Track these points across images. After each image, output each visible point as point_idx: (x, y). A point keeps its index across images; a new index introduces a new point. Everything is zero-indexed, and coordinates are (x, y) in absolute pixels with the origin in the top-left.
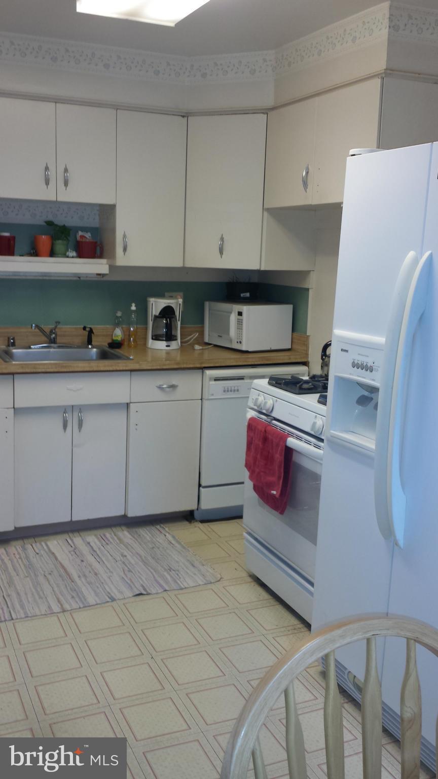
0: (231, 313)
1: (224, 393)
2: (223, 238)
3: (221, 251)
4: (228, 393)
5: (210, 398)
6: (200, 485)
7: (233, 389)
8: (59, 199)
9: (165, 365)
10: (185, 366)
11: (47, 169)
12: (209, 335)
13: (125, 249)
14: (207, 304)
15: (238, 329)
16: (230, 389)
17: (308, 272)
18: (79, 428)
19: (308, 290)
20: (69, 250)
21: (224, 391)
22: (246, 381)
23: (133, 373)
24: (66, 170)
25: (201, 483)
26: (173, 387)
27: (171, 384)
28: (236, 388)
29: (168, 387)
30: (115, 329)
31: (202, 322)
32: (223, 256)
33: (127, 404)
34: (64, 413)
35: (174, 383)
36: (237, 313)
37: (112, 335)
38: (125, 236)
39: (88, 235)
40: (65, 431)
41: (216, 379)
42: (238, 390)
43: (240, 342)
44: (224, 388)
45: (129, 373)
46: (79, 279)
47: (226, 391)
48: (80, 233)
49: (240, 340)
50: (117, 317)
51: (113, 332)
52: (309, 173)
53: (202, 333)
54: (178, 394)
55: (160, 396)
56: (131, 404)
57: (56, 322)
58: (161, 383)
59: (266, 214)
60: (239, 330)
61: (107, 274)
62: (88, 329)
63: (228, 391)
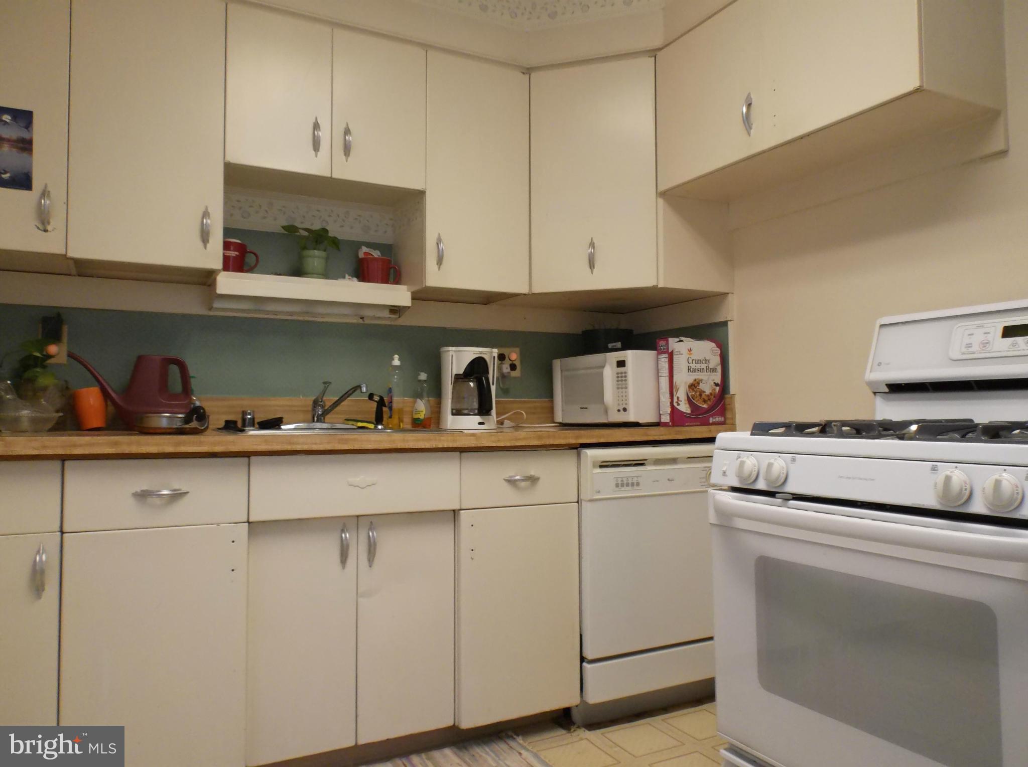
0: (603, 367)
1: (617, 489)
2: (594, 244)
3: (592, 265)
4: (623, 489)
5: (595, 497)
6: (582, 659)
7: (630, 482)
8: (334, 176)
9: (516, 440)
10: (551, 442)
11: (316, 126)
12: (563, 411)
13: (440, 261)
14: (557, 364)
15: (618, 388)
16: (625, 482)
17: (725, 294)
18: (369, 560)
19: (725, 324)
20: (347, 276)
21: (617, 485)
22: (649, 468)
23: (464, 454)
24: (347, 132)
25: (584, 655)
26: (533, 480)
27: (528, 475)
28: (635, 480)
29: (522, 480)
30: (415, 402)
31: (550, 394)
32: (595, 270)
33: (454, 511)
34: (343, 531)
35: (533, 472)
36: (615, 364)
37: (412, 412)
38: (439, 241)
39: (376, 254)
40: (344, 567)
41: (604, 465)
42: (638, 484)
43: (625, 410)
44: (617, 478)
45: (458, 454)
46: (361, 321)
47: (621, 484)
48: (364, 249)
49: (624, 406)
50: (420, 381)
51: (413, 407)
52: (752, 105)
53: (551, 410)
54: (541, 493)
55: (510, 496)
56: (462, 512)
57: (325, 383)
58: (512, 474)
59: (661, 201)
60: (620, 390)
61: (409, 307)
62: (377, 398)
63: (622, 485)
